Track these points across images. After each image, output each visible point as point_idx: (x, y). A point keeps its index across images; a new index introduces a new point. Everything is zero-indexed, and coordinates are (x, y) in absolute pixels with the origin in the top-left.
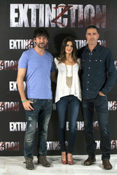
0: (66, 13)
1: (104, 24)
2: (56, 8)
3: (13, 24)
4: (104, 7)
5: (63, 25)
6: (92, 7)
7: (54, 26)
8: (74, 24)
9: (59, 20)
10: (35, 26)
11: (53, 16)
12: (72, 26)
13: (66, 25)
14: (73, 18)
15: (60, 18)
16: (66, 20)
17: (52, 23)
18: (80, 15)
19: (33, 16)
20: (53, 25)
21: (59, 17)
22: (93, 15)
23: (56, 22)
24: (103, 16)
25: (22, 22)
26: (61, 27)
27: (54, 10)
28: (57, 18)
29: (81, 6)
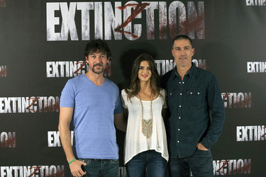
0: (139, 16)
1: (202, 32)
2: (122, 8)
3: (52, 36)
4: (201, 4)
5: (134, 36)
6: (182, 5)
7: (120, 38)
8: (152, 33)
9: (128, 28)
10: (88, 39)
11: (118, 22)
12: (149, 37)
13: (139, 36)
14: (151, 24)
15: (130, 24)
16: (138, 28)
17: (115, 33)
18: (163, 18)
19: (85, 22)
20: (118, 36)
21: (127, 23)
22: (183, 18)
23: (122, 32)
24: (199, 19)
25: (66, 32)
26: (131, 38)
27: (118, 12)
28: (124, 24)
29: (163, 4)
